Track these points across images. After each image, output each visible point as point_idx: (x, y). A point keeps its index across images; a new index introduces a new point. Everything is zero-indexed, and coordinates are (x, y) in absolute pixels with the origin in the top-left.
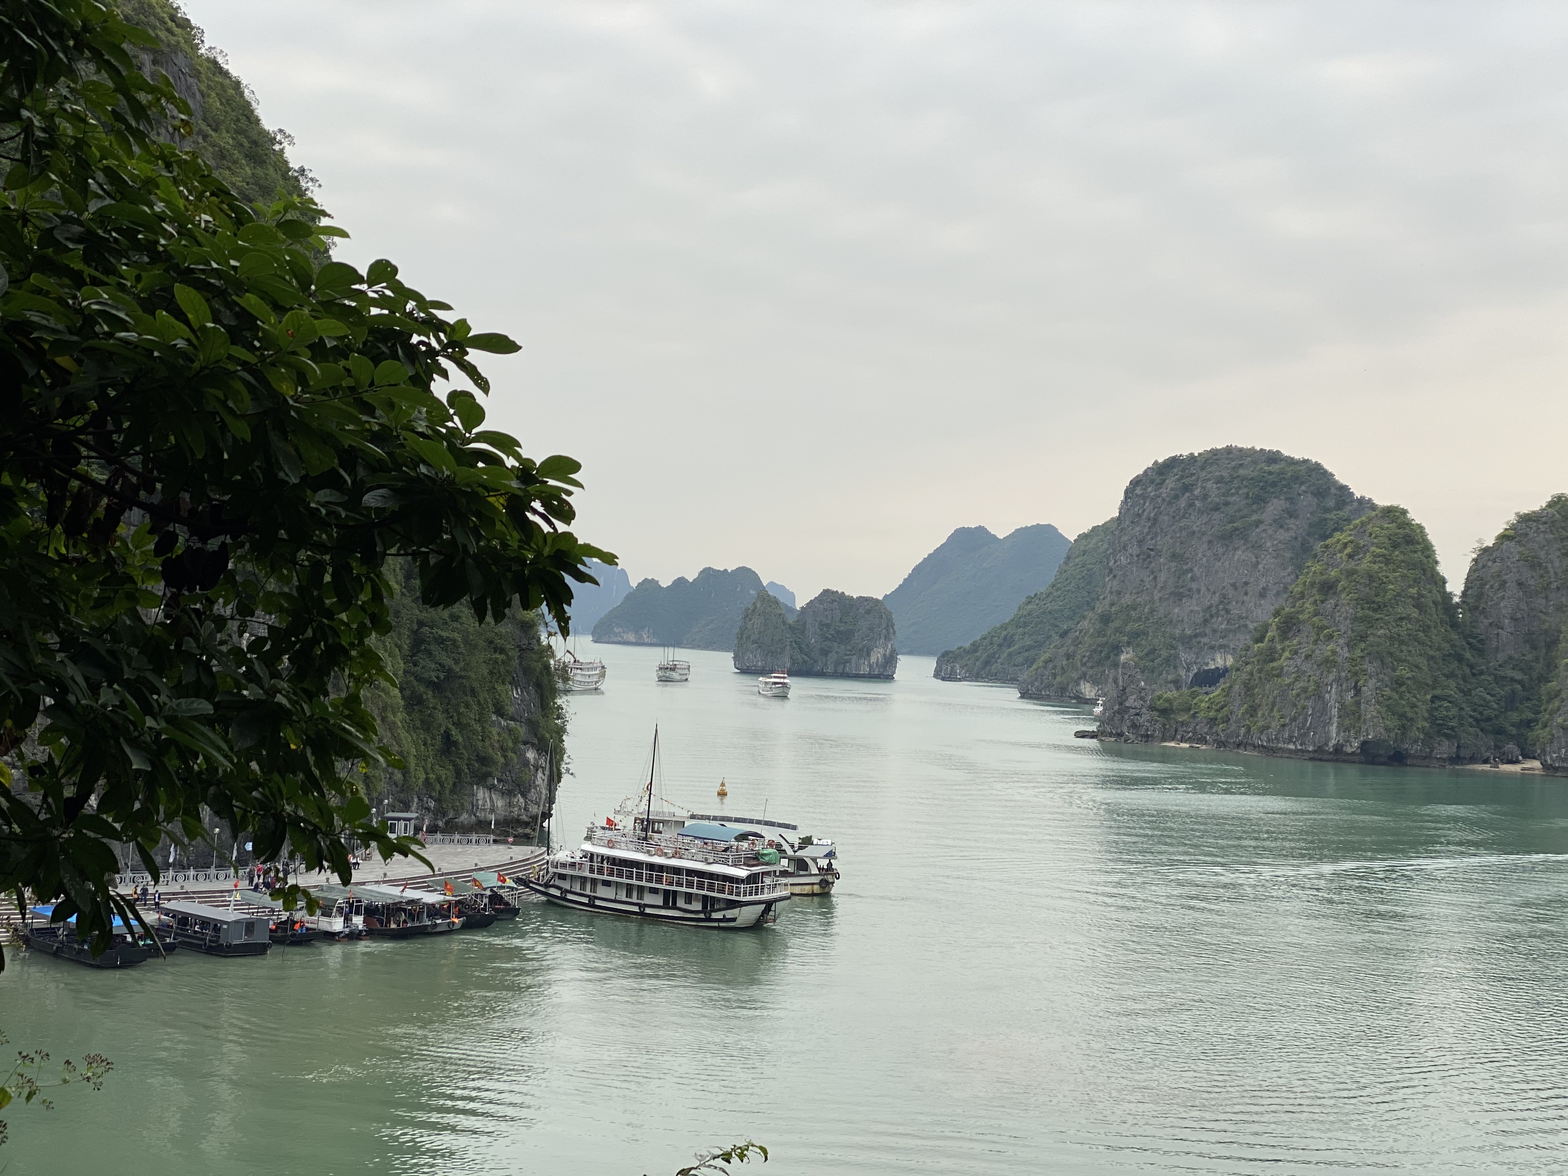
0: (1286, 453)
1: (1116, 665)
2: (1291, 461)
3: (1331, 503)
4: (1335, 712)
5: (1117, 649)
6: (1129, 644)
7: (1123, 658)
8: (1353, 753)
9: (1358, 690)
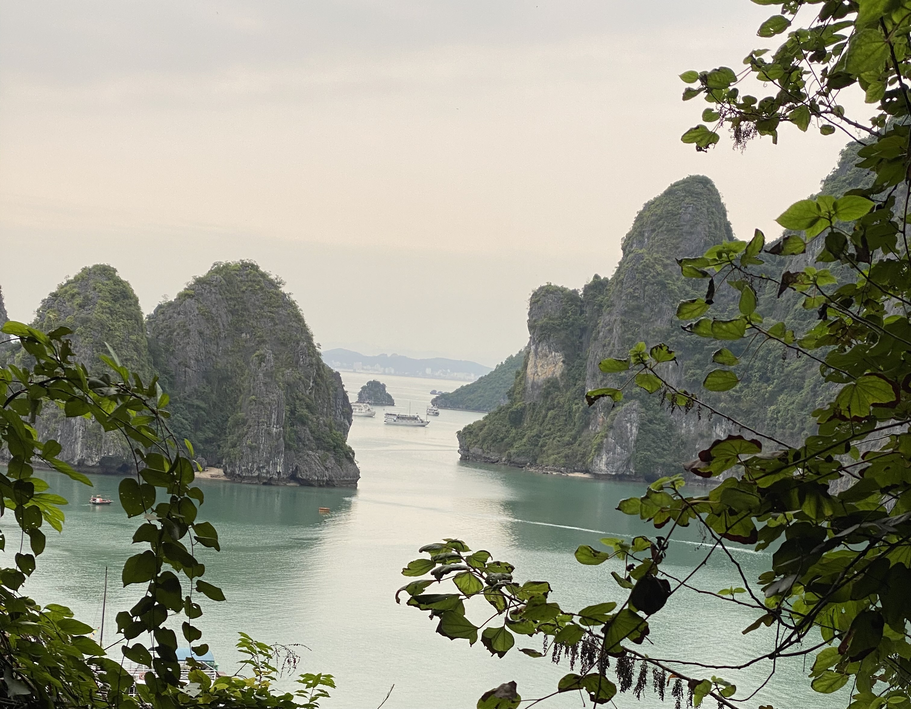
4: (80, 434)
8: (93, 466)
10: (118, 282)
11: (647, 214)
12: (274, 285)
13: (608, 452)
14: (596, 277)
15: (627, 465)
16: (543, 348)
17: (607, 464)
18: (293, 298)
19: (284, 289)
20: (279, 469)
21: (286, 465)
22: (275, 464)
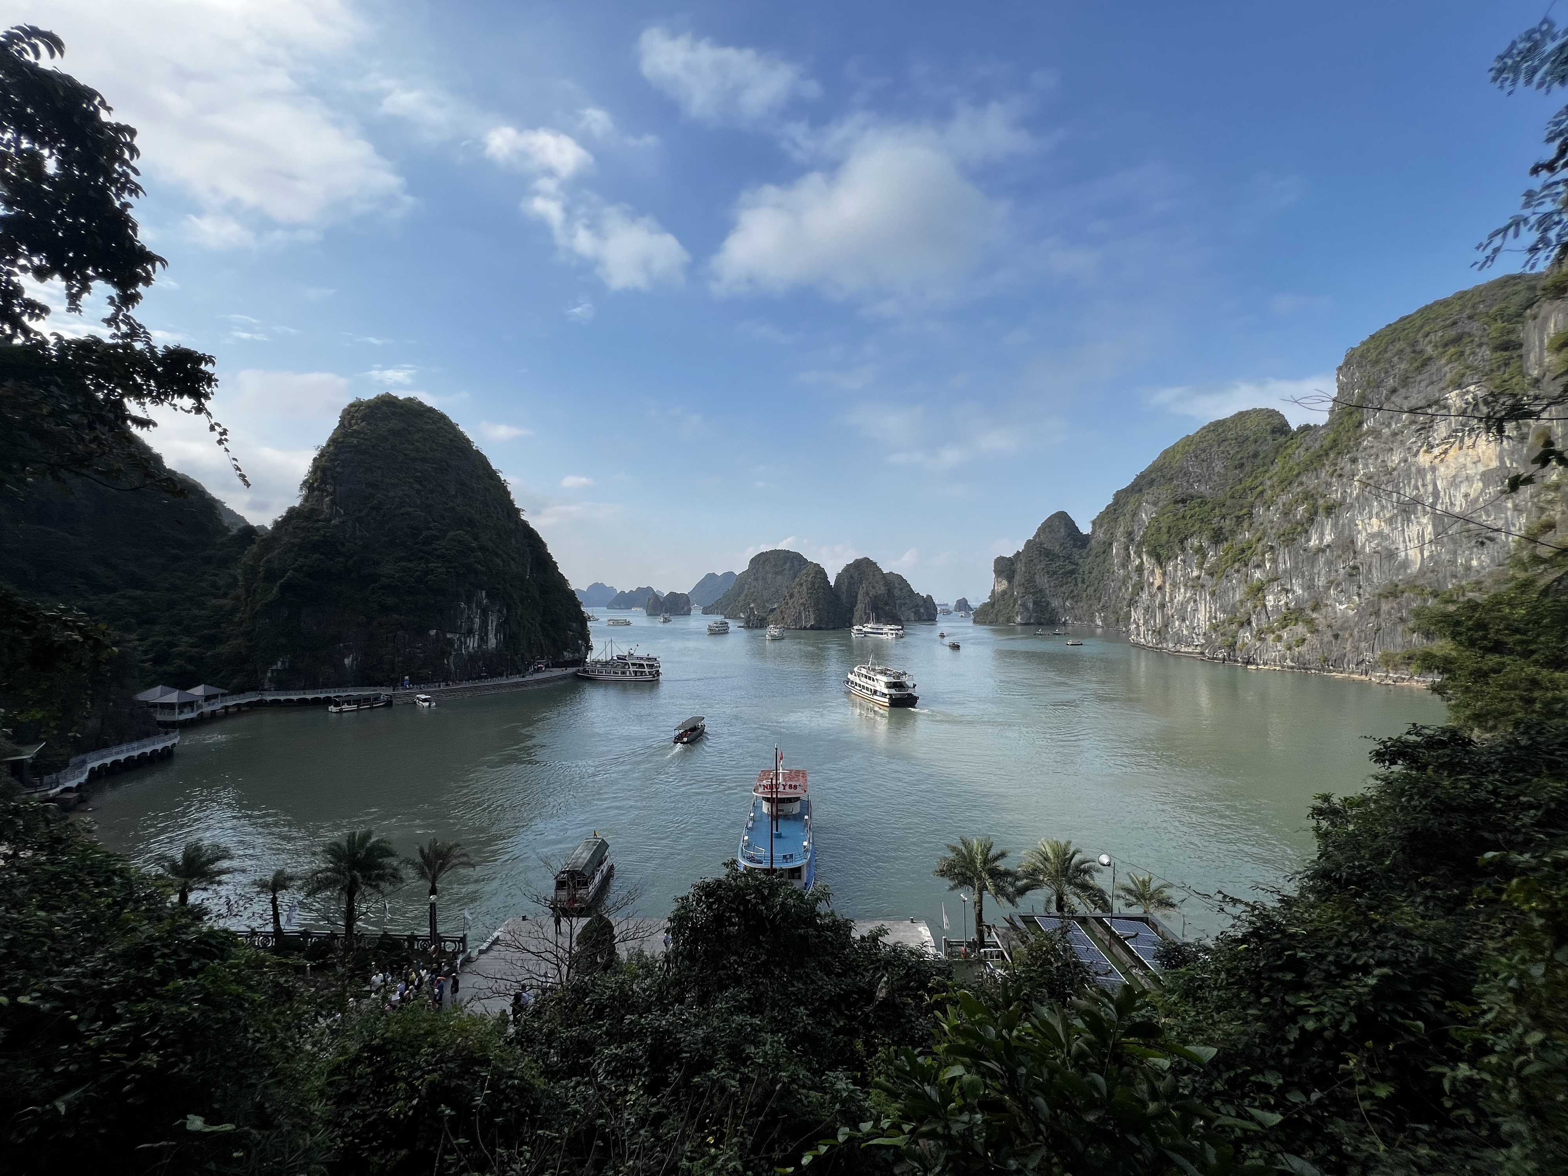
10: (822, 570)
12: (875, 563)
13: (1021, 614)
14: (1018, 551)
16: (1000, 580)
17: (1021, 619)
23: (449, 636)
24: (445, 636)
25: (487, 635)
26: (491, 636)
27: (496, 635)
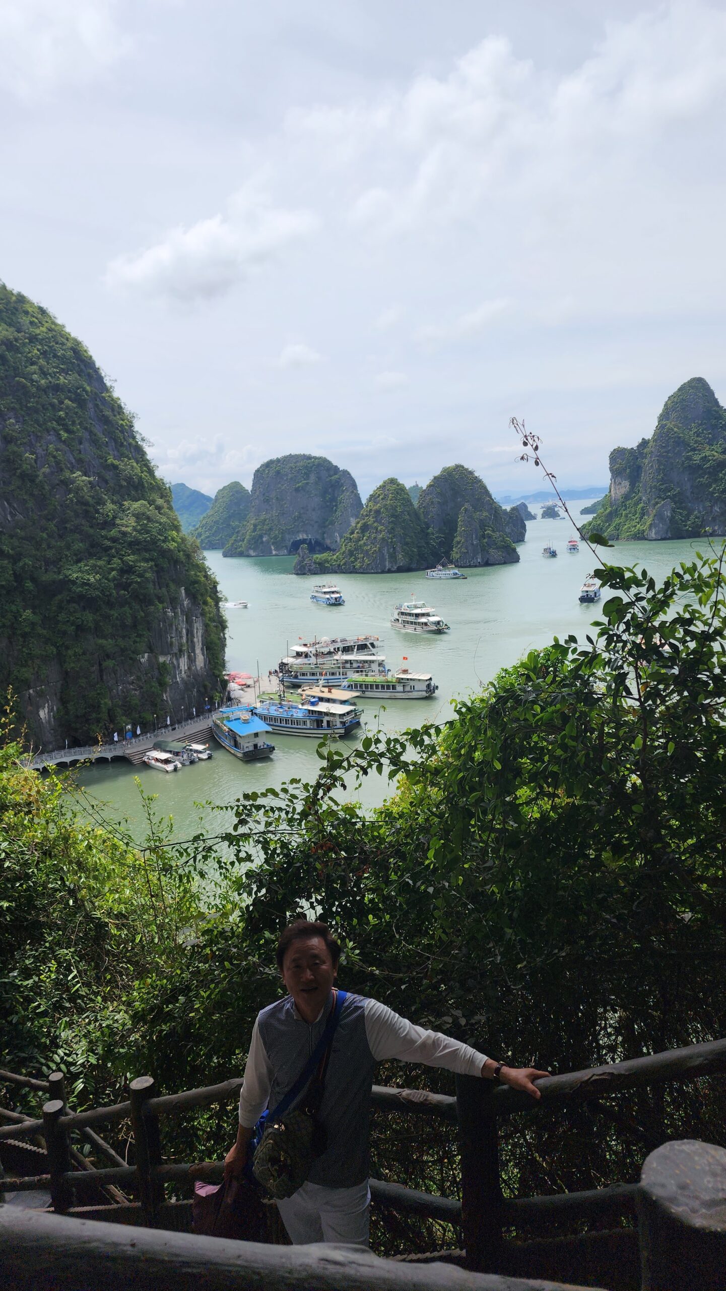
0: (313, 455)
1: (262, 542)
2: (315, 458)
3: (332, 473)
4: (387, 557)
5: (261, 537)
6: (266, 534)
7: (264, 539)
8: (394, 570)
9: (394, 548)
10: (399, 485)
11: (669, 402)
12: (471, 473)
13: (655, 528)
14: (643, 439)
15: (667, 533)
16: (618, 480)
17: (655, 534)
18: (481, 478)
19: (476, 474)
20: (479, 560)
21: (482, 558)
22: (477, 558)
23: (162, 659)
24: (157, 658)
25: (194, 651)
26: (198, 651)
27: (202, 649)
